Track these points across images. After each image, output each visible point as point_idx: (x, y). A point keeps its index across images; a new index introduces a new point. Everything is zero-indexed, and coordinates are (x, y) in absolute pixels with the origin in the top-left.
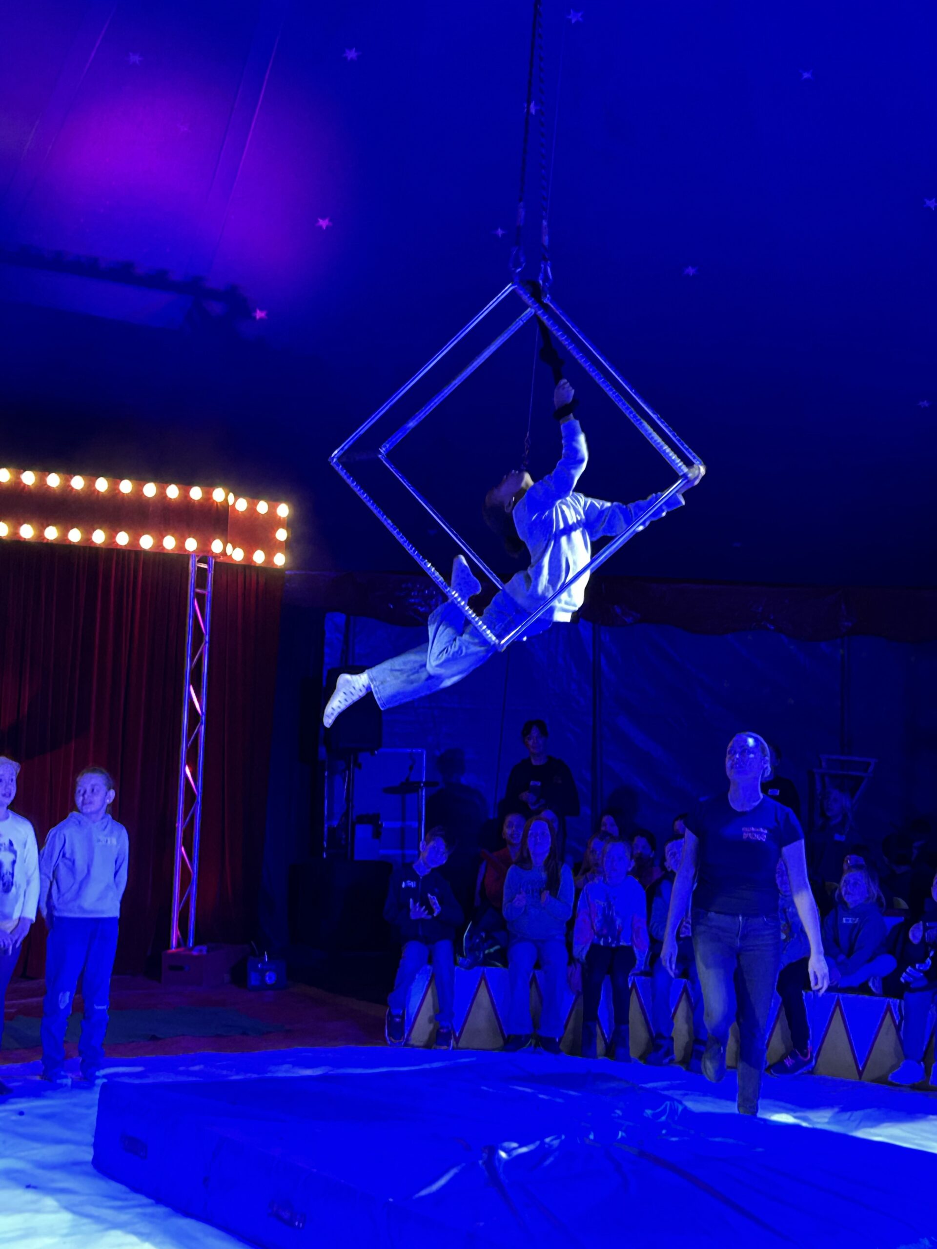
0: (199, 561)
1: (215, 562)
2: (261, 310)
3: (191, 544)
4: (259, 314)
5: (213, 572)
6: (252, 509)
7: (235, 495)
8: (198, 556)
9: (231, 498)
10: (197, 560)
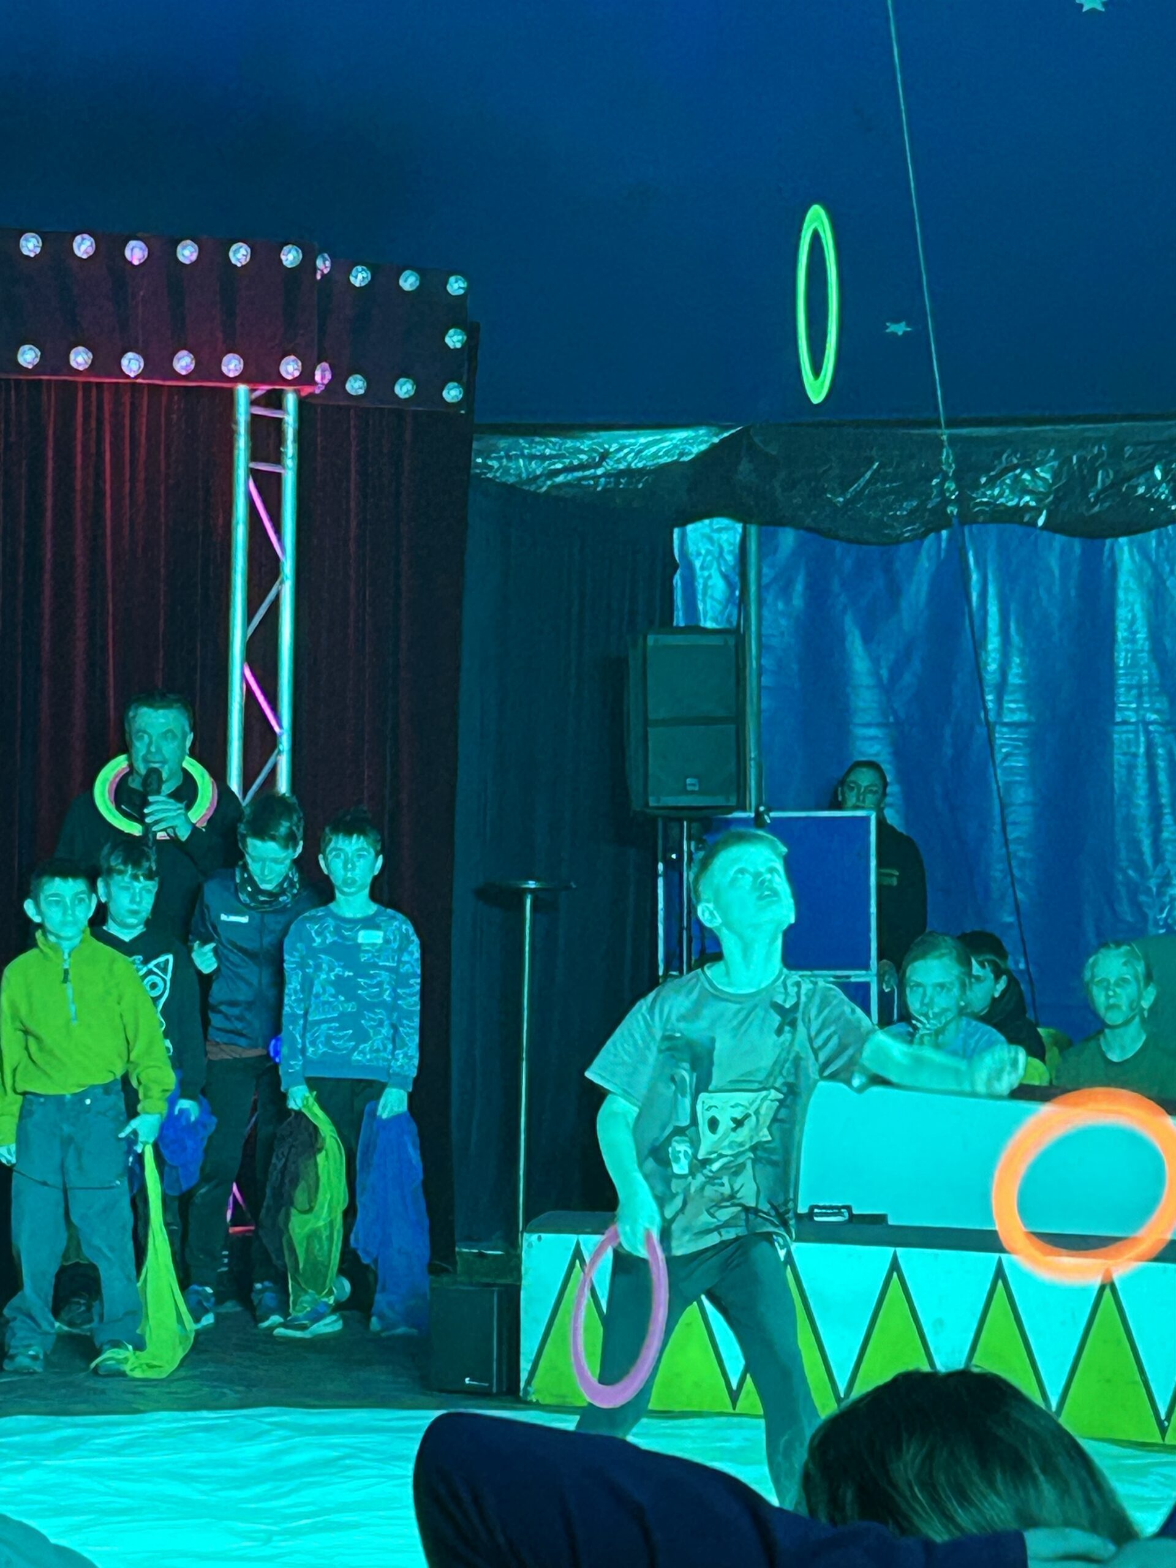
0: (255, 404)
7: (335, 255)
10: (250, 398)
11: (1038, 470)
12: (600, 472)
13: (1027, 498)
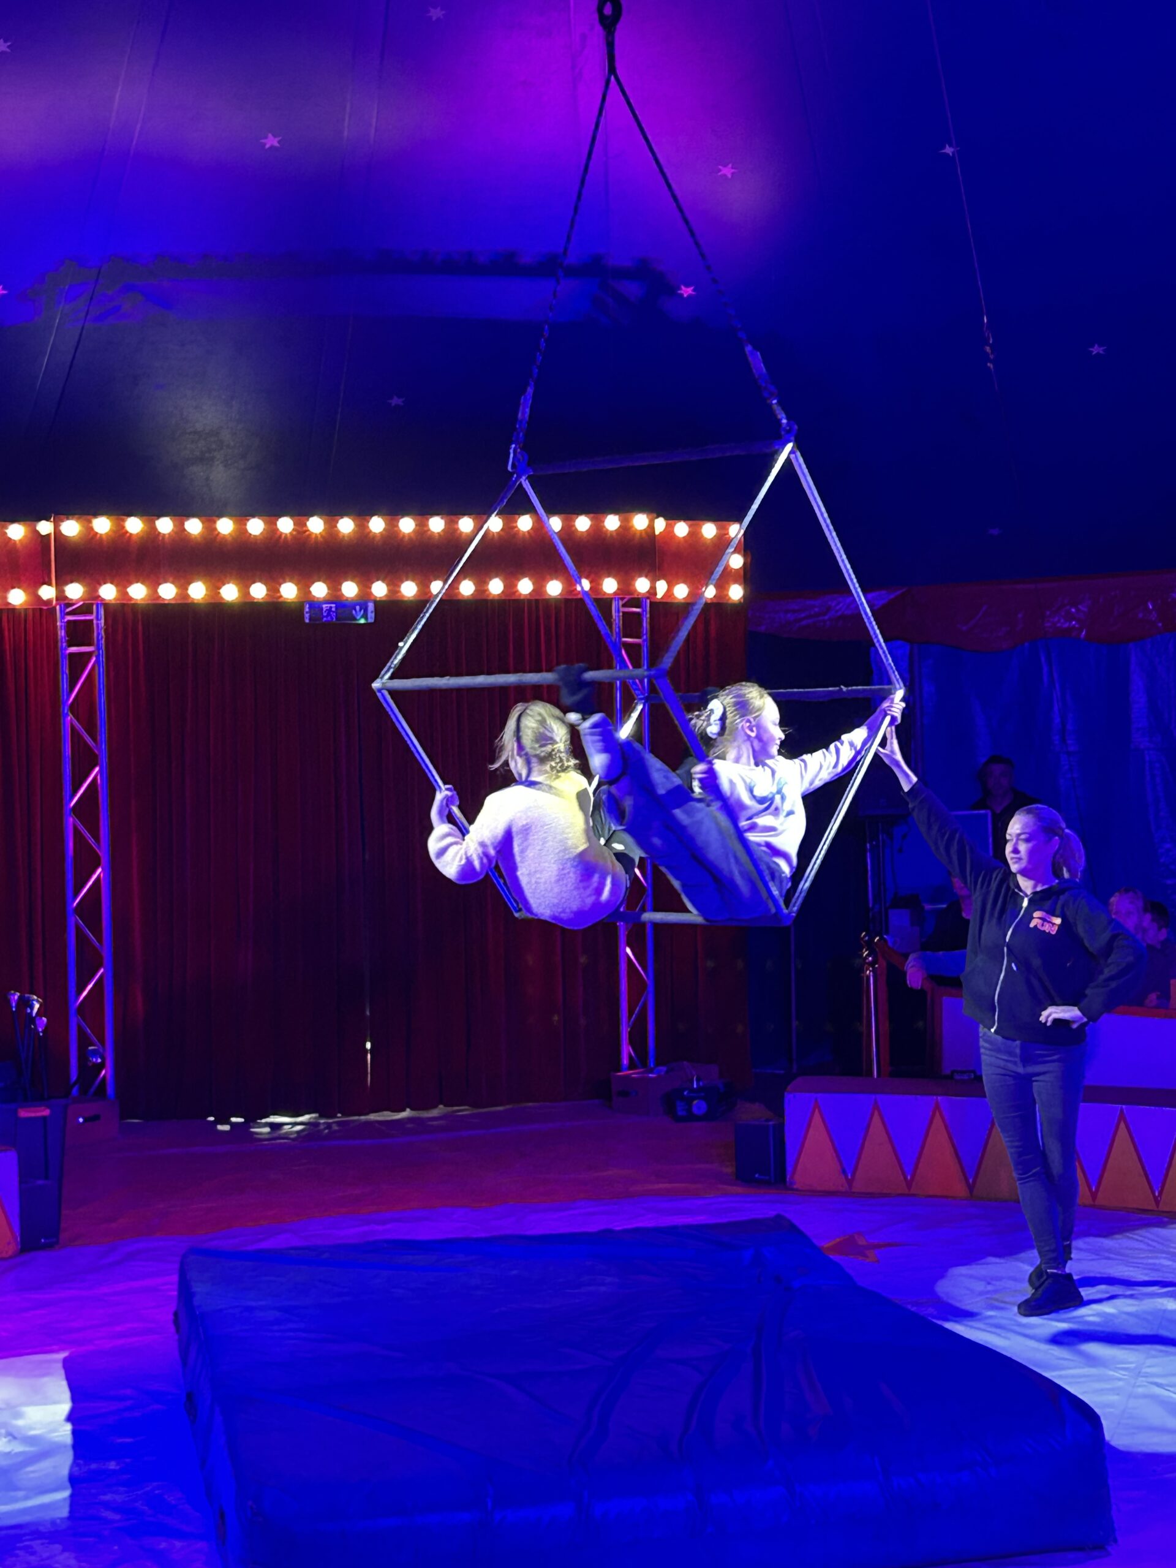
0: (624, 606)
1: (650, 602)
2: (687, 286)
3: (610, 585)
4: (686, 291)
5: (648, 616)
6: (694, 534)
7: (666, 518)
8: (622, 599)
9: (660, 525)
10: (621, 603)
11: (1080, 607)
12: (826, 617)
13: (1074, 623)
